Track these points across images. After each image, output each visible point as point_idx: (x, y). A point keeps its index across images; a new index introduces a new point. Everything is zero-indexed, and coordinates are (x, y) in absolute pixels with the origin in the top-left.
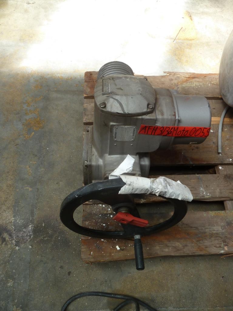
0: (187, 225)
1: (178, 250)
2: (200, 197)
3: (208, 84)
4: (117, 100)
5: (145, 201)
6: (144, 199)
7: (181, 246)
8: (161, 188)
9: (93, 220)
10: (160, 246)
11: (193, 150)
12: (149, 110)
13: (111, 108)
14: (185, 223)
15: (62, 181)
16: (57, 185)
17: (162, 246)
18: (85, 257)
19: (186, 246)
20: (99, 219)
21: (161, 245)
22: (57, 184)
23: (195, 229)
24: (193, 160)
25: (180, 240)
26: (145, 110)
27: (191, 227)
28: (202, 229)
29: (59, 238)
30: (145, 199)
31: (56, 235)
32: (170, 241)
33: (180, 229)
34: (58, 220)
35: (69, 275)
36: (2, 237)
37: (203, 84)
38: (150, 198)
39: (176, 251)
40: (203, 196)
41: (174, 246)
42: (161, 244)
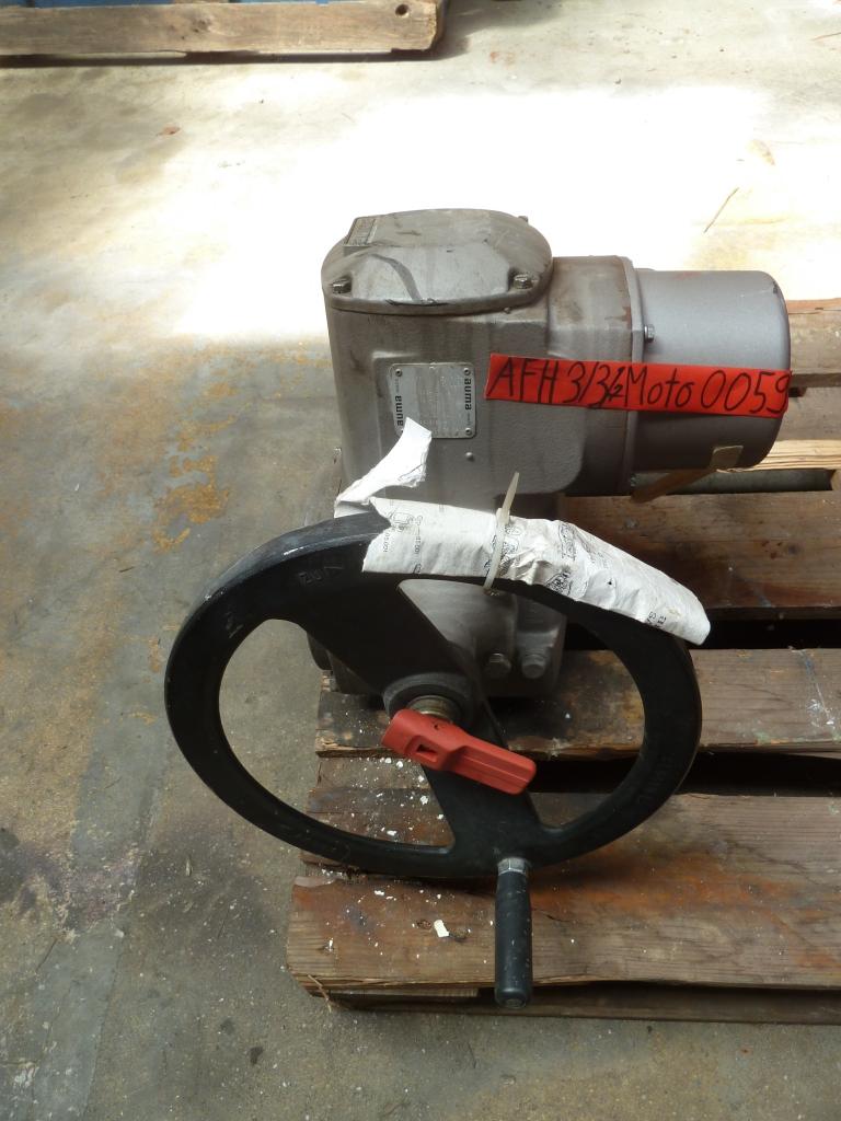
0: (751, 850)
1: (712, 958)
2: (813, 737)
3: (830, 331)
4: (392, 261)
5: (567, 745)
6: (563, 737)
7: (723, 939)
8: (542, 548)
9: (350, 813)
10: (626, 933)
11: (773, 556)
12: (513, 292)
13: (370, 287)
14: (741, 843)
15: (266, 693)
16: (247, 706)
17: (638, 933)
18: (302, 959)
19: (750, 941)
20: (375, 808)
21: (631, 932)
22: (247, 701)
23: (789, 868)
24: (774, 592)
25: (718, 914)
26: (499, 289)
27: (772, 861)
28: (822, 873)
29: (232, 907)
30: (569, 741)
31: (222, 894)
32: (672, 916)
33: (721, 868)
34: (235, 833)
35: (254, 1061)
36: (26, 889)
37: (812, 332)
38: (590, 735)
39: (701, 962)
40: (823, 735)
41: (689, 937)
42: (634, 927)
